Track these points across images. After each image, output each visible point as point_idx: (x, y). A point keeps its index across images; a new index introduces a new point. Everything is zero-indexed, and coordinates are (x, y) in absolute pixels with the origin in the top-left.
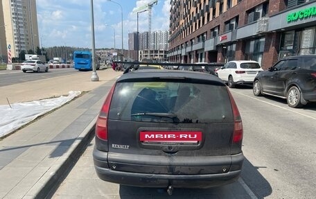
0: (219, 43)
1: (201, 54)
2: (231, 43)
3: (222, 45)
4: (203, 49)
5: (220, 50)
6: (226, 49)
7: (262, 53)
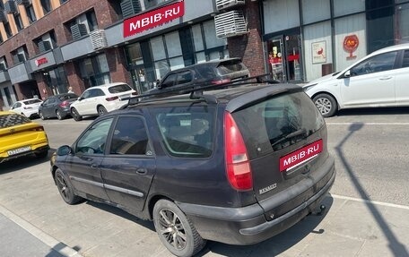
0: (34, 69)
1: (6, 90)
2: (54, 67)
3: (41, 72)
4: (9, 81)
5: (38, 78)
6: (49, 76)
7: (108, 73)
